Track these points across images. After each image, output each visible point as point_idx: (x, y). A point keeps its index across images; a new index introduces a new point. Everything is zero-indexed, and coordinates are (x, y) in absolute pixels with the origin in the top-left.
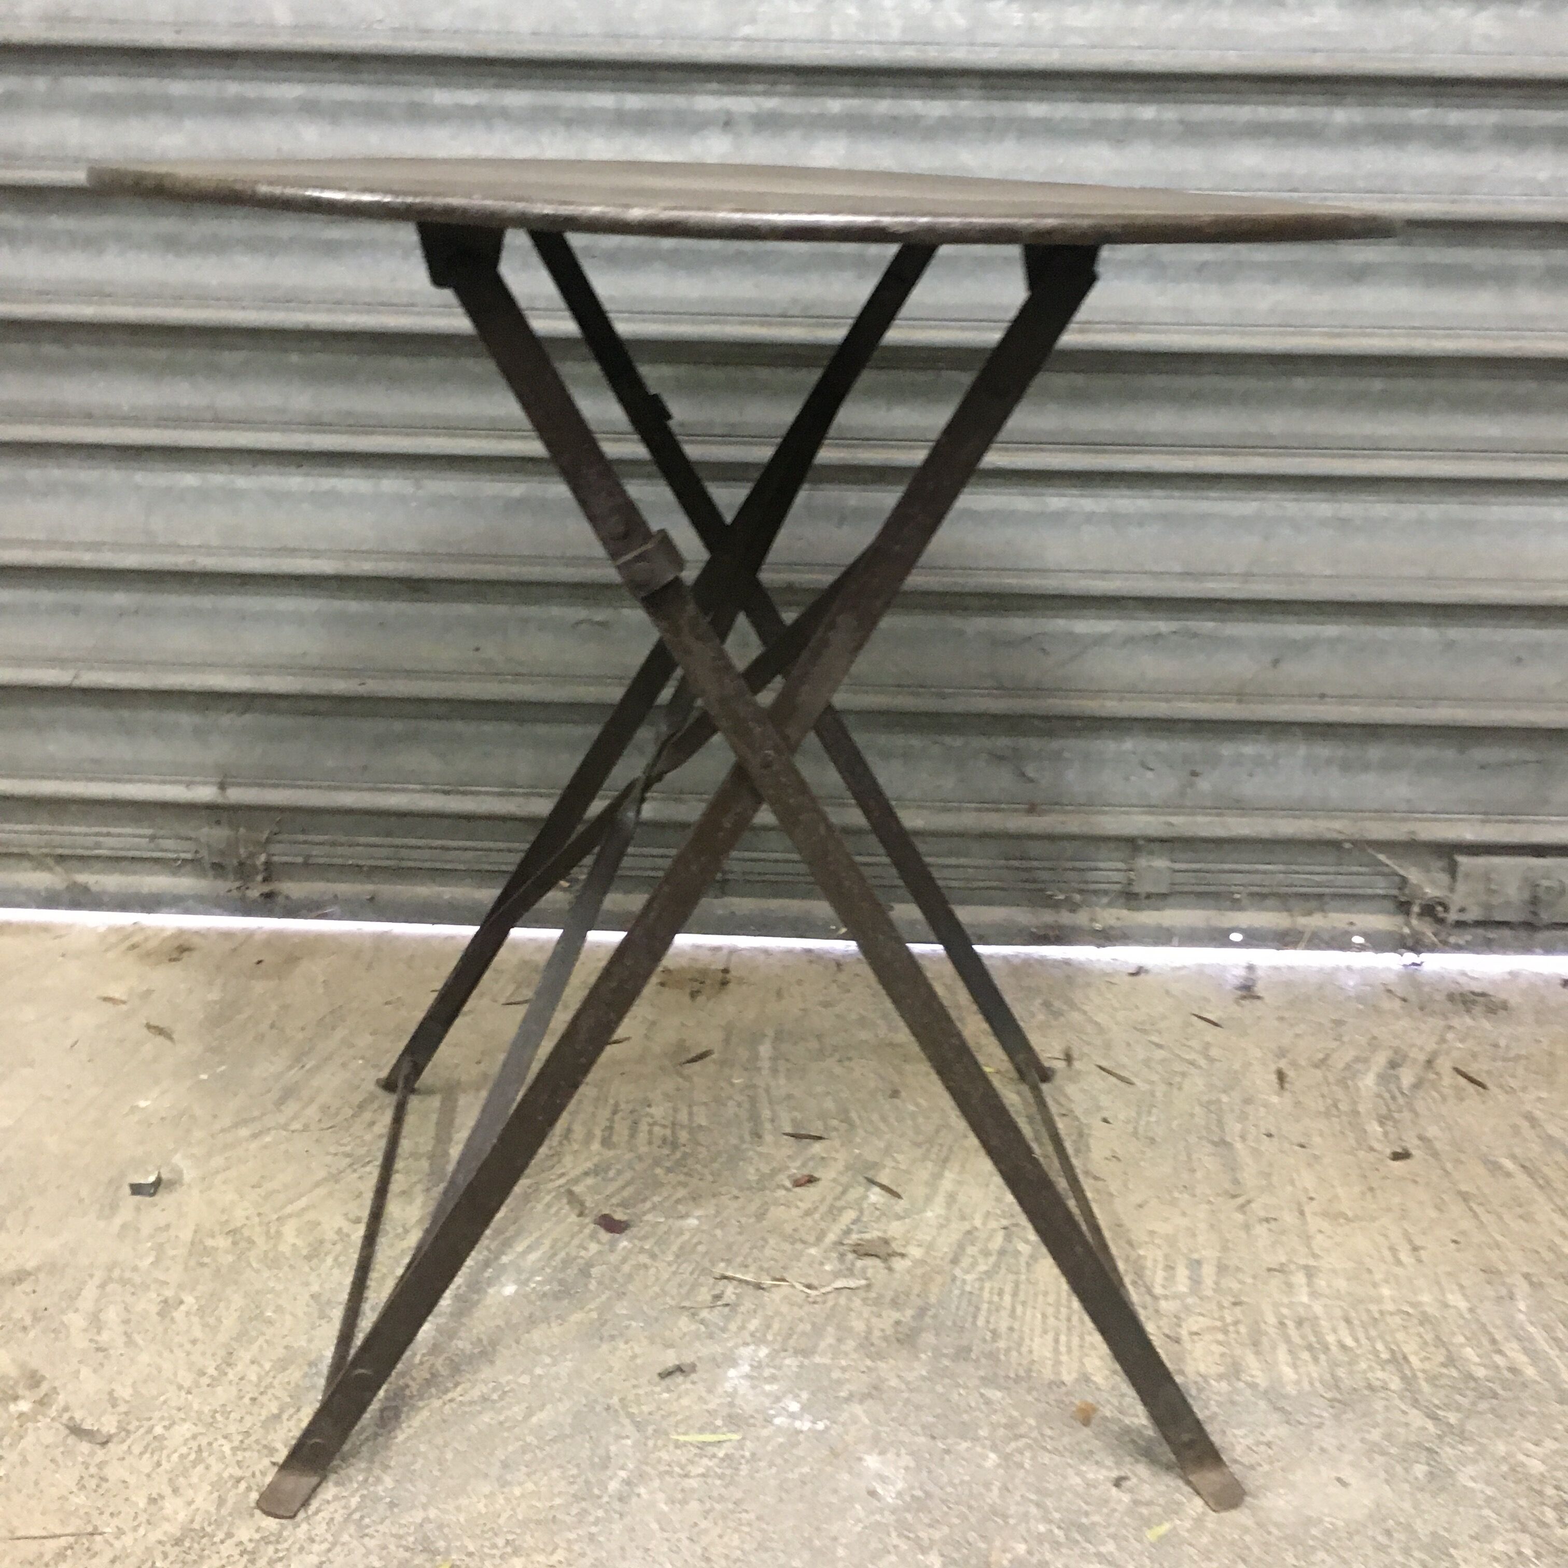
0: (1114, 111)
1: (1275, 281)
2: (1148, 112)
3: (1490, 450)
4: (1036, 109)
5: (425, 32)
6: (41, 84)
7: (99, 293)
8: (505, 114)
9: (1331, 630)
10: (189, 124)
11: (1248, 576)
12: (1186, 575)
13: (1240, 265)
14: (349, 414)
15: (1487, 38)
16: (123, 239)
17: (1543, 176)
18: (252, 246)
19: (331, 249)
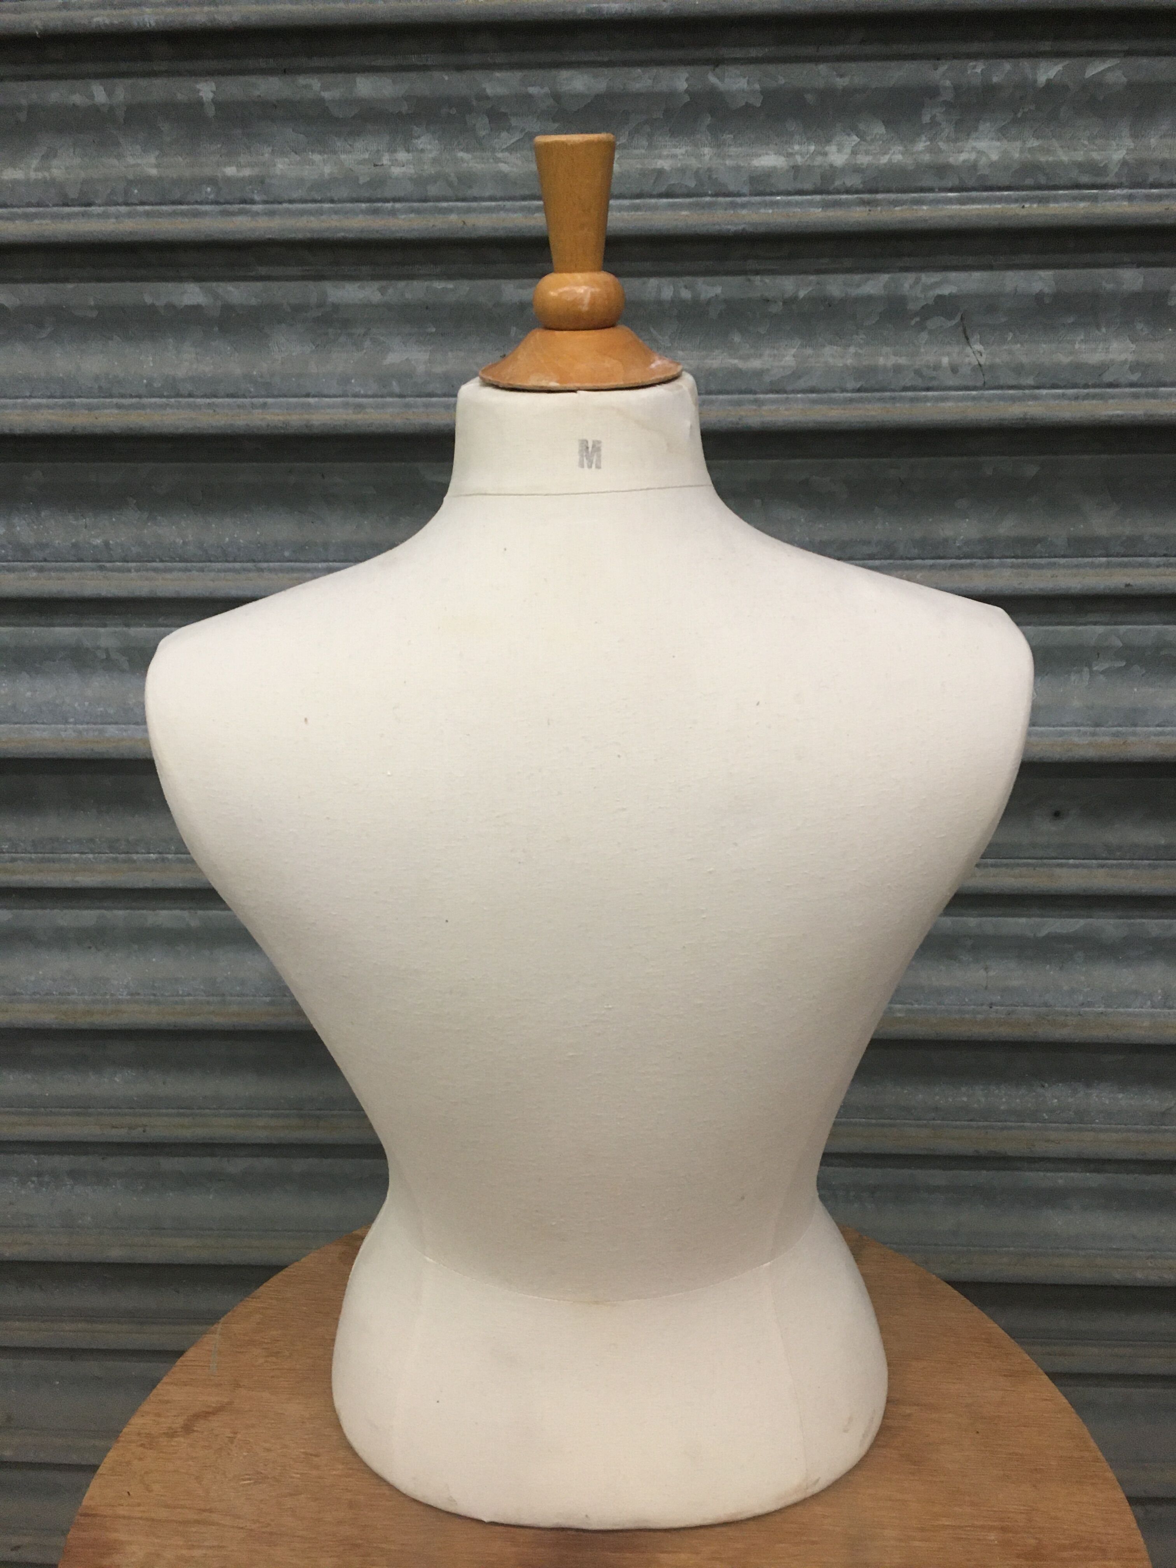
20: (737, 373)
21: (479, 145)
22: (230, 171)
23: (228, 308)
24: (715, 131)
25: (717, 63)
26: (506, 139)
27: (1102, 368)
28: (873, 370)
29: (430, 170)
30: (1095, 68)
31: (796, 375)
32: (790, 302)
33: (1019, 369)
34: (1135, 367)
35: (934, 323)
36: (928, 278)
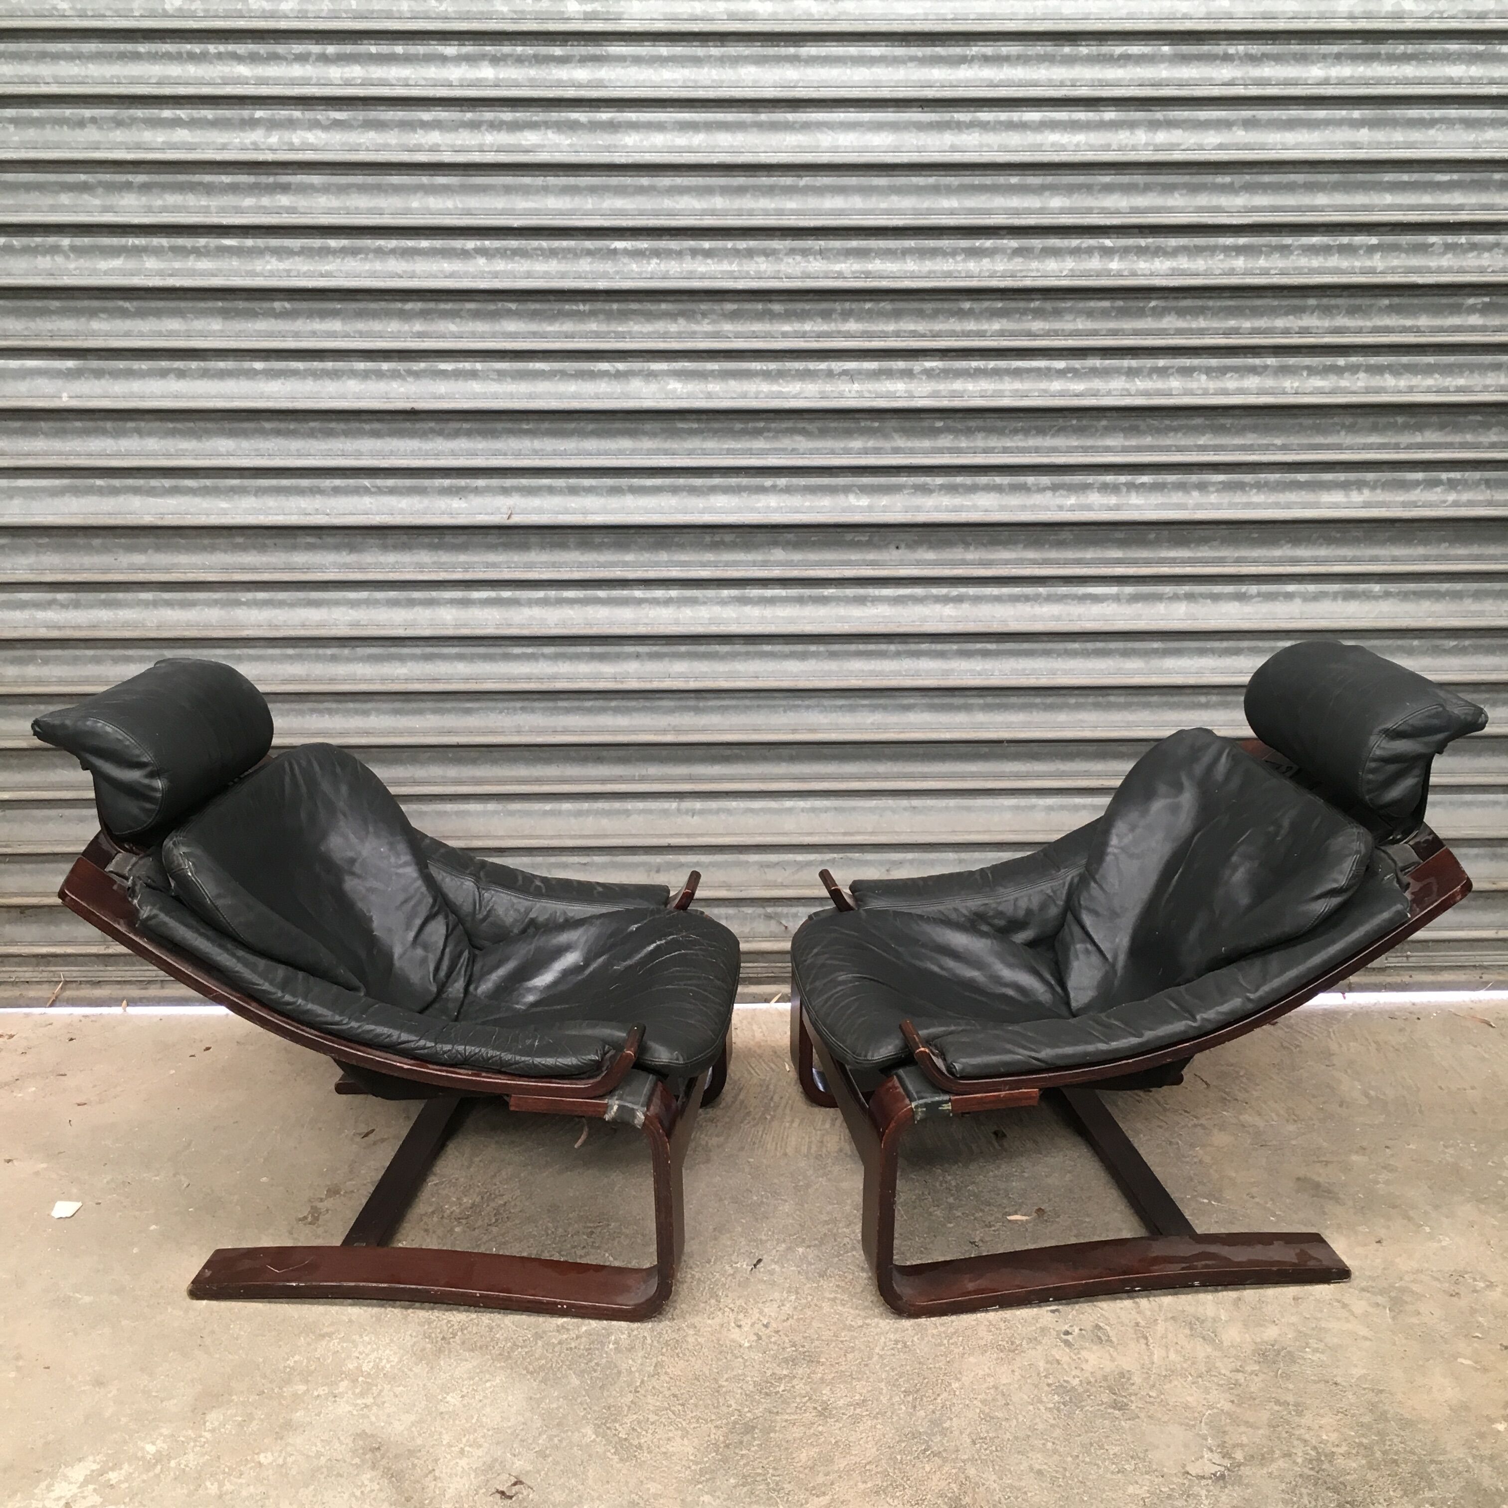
0: (799, 648)
1: (873, 711)
2: (813, 648)
3: (973, 776)
4: (767, 648)
5: (510, 625)
6: (346, 651)
7: (367, 733)
8: (545, 656)
9: (910, 856)
10: (409, 664)
11: (872, 833)
12: (845, 834)
13: (858, 706)
14: (473, 777)
15: (951, 617)
16: (379, 712)
17: (978, 668)
18: (435, 711)
19: (468, 711)
20: (781, 392)
21: (698, 323)
22: (620, 329)
23: (618, 371)
24: (770, 320)
25: (770, 301)
26: (707, 321)
27: (895, 392)
28: (824, 392)
29: (682, 329)
30: (882, 304)
31: (800, 393)
32: (797, 370)
33: (870, 392)
34: (906, 392)
35: (843, 377)
36: (840, 364)
